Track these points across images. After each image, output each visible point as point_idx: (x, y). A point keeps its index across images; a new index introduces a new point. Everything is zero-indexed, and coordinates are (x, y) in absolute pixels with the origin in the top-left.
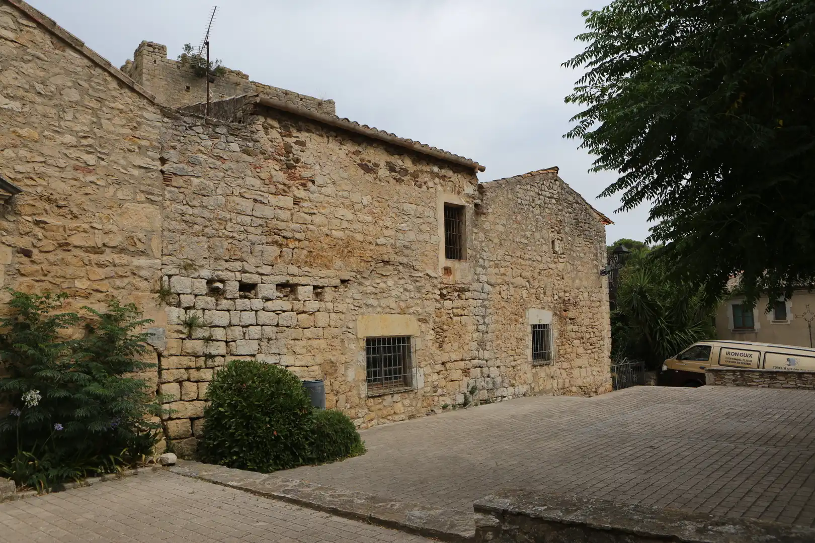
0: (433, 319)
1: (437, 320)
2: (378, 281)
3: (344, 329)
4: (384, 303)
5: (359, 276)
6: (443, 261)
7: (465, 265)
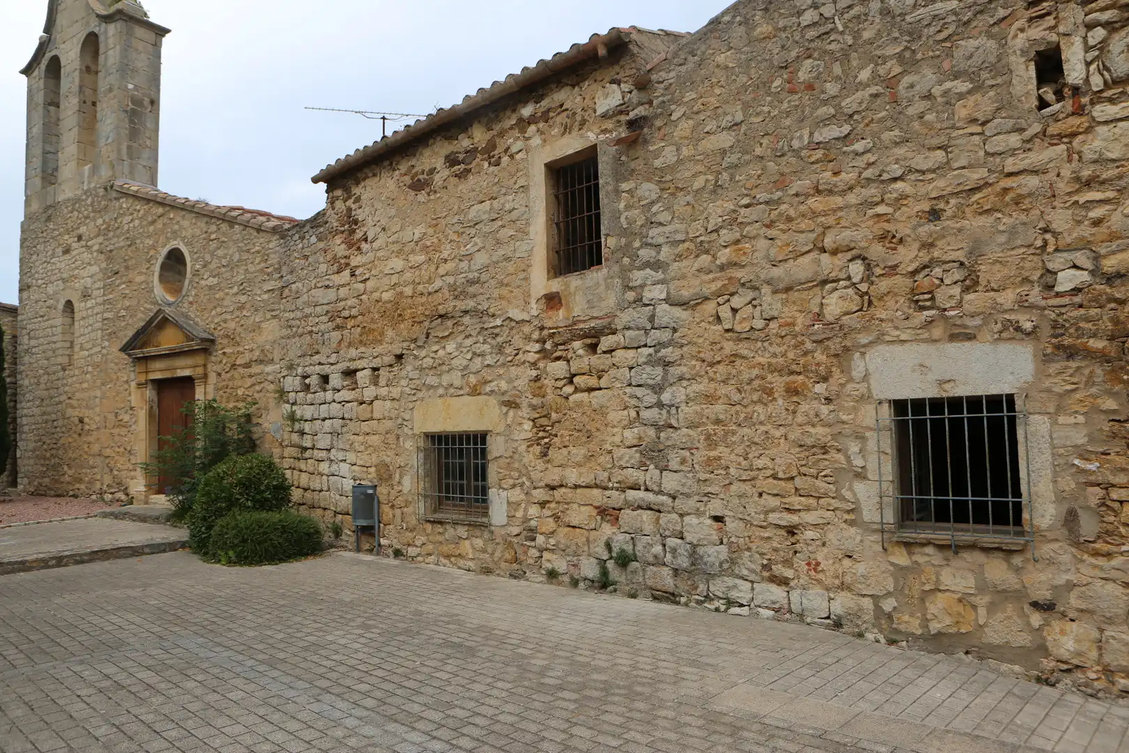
0: (527, 400)
1: (536, 401)
2: (435, 348)
3: (400, 421)
4: (445, 379)
5: (412, 346)
6: (540, 282)
7: (595, 276)
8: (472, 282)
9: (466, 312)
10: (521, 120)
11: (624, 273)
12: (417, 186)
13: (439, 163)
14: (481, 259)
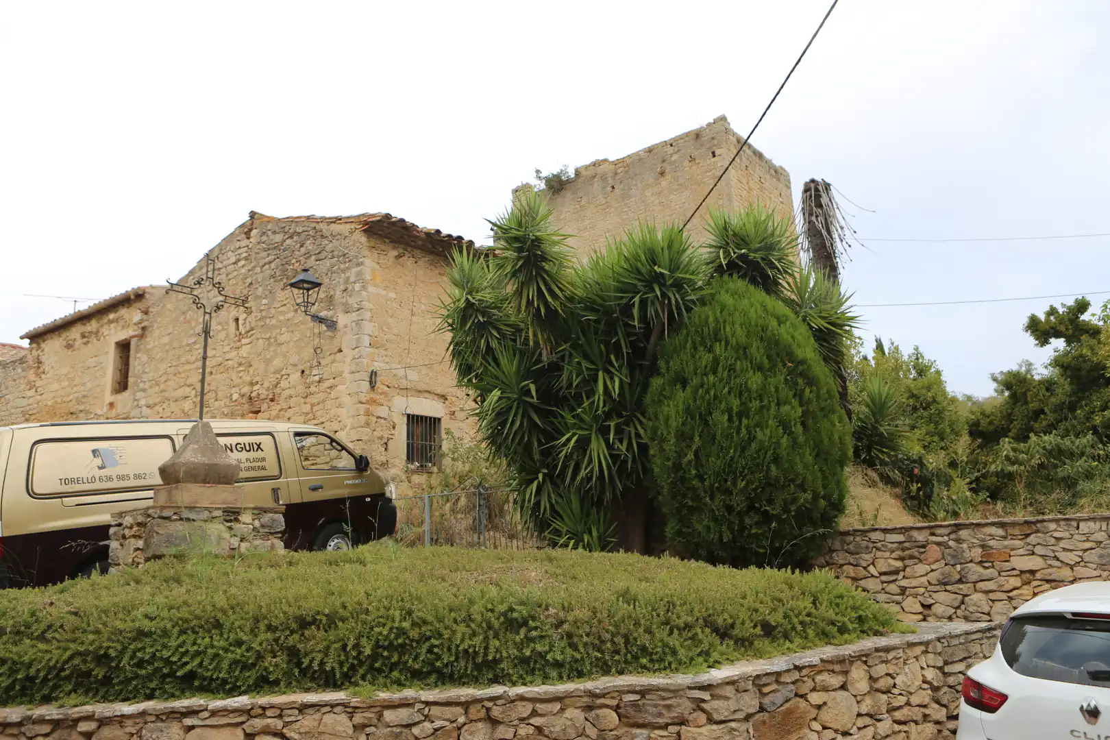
6: (109, 397)
7: (126, 394)
8: (84, 396)
9: (81, 411)
10: (109, 320)
11: (134, 394)
12: (69, 346)
13: (78, 336)
14: (89, 385)
